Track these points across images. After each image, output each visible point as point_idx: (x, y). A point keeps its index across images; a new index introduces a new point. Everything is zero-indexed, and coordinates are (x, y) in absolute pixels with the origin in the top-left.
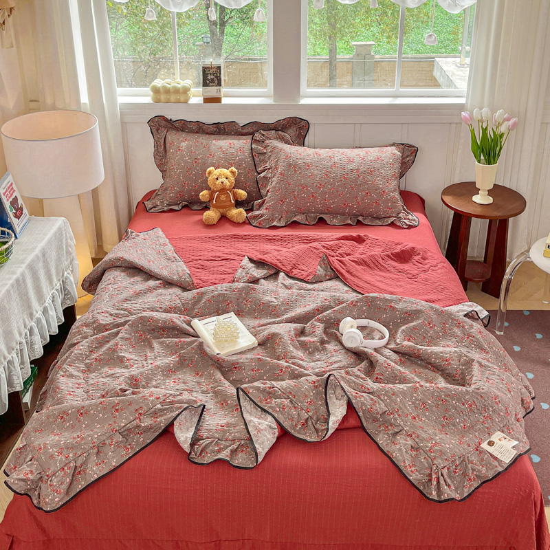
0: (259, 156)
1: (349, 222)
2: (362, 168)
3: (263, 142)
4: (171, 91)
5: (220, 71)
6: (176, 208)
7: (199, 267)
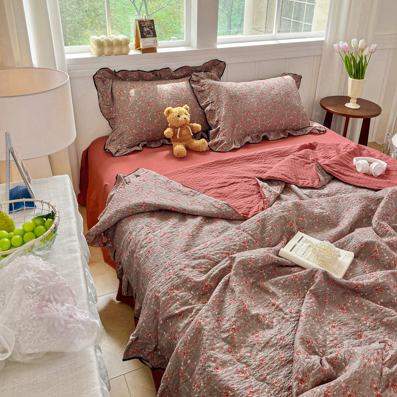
0: (199, 94)
1: (283, 136)
3: (199, 82)
4: (114, 43)
6: (137, 148)
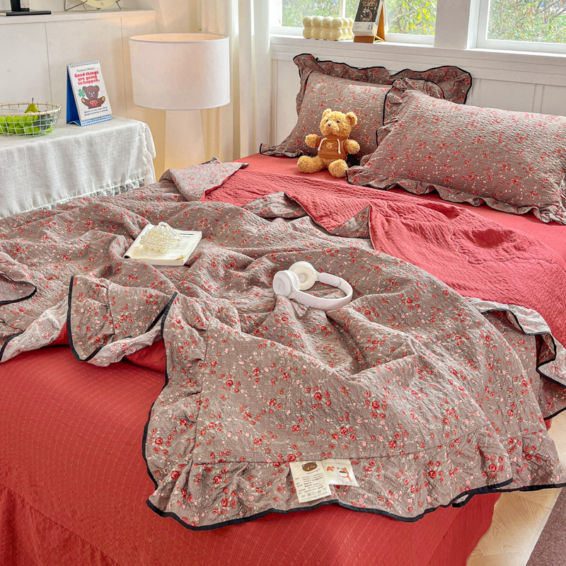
0: (391, 107)
1: (470, 201)
2: (510, 133)
3: (404, 91)
4: (322, 24)
5: (378, 5)
6: (289, 154)
7: (232, 193)
